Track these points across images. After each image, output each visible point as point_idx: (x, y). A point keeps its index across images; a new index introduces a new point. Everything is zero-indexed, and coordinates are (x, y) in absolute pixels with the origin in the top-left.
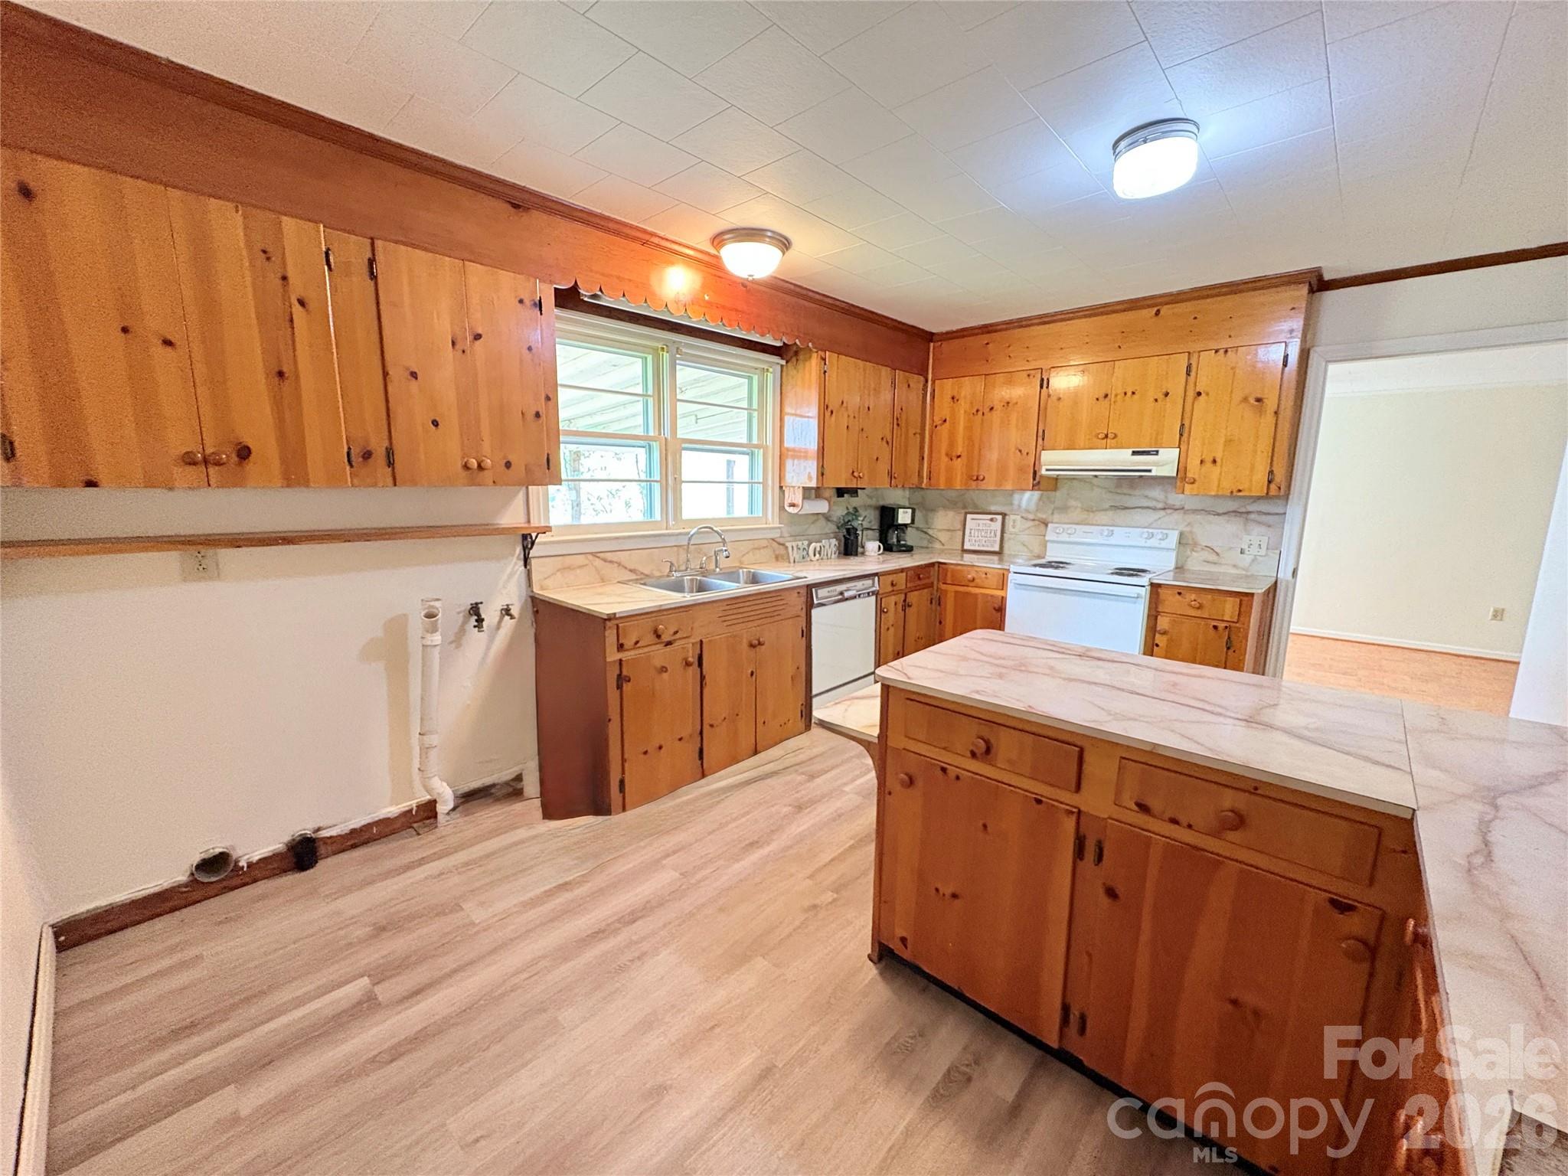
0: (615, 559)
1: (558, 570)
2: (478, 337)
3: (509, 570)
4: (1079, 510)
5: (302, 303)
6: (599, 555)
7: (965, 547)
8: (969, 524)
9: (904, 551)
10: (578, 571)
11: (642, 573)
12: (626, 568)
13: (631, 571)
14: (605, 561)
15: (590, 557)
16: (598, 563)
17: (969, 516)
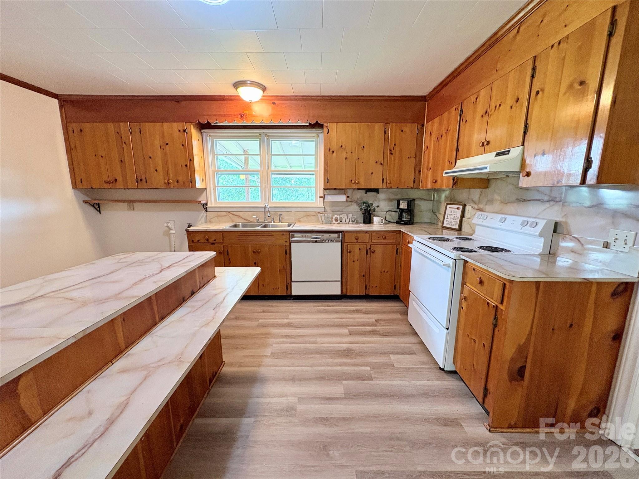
0: (238, 214)
1: (216, 216)
2: (167, 144)
3: (202, 215)
4: (499, 202)
5: (125, 143)
6: (231, 213)
7: (444, 225)
8: (448, 210)
9: (403, 224)
10: (223, 217)
11: (249, 221)
12: (242, 218)
13: (244, 219)
14: (233, 214)
15: (228, 213)
16: (230, 215)
17: (449, 206)
